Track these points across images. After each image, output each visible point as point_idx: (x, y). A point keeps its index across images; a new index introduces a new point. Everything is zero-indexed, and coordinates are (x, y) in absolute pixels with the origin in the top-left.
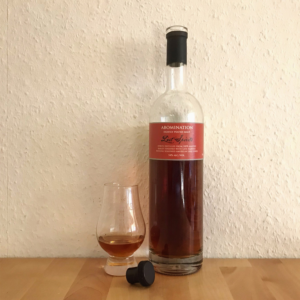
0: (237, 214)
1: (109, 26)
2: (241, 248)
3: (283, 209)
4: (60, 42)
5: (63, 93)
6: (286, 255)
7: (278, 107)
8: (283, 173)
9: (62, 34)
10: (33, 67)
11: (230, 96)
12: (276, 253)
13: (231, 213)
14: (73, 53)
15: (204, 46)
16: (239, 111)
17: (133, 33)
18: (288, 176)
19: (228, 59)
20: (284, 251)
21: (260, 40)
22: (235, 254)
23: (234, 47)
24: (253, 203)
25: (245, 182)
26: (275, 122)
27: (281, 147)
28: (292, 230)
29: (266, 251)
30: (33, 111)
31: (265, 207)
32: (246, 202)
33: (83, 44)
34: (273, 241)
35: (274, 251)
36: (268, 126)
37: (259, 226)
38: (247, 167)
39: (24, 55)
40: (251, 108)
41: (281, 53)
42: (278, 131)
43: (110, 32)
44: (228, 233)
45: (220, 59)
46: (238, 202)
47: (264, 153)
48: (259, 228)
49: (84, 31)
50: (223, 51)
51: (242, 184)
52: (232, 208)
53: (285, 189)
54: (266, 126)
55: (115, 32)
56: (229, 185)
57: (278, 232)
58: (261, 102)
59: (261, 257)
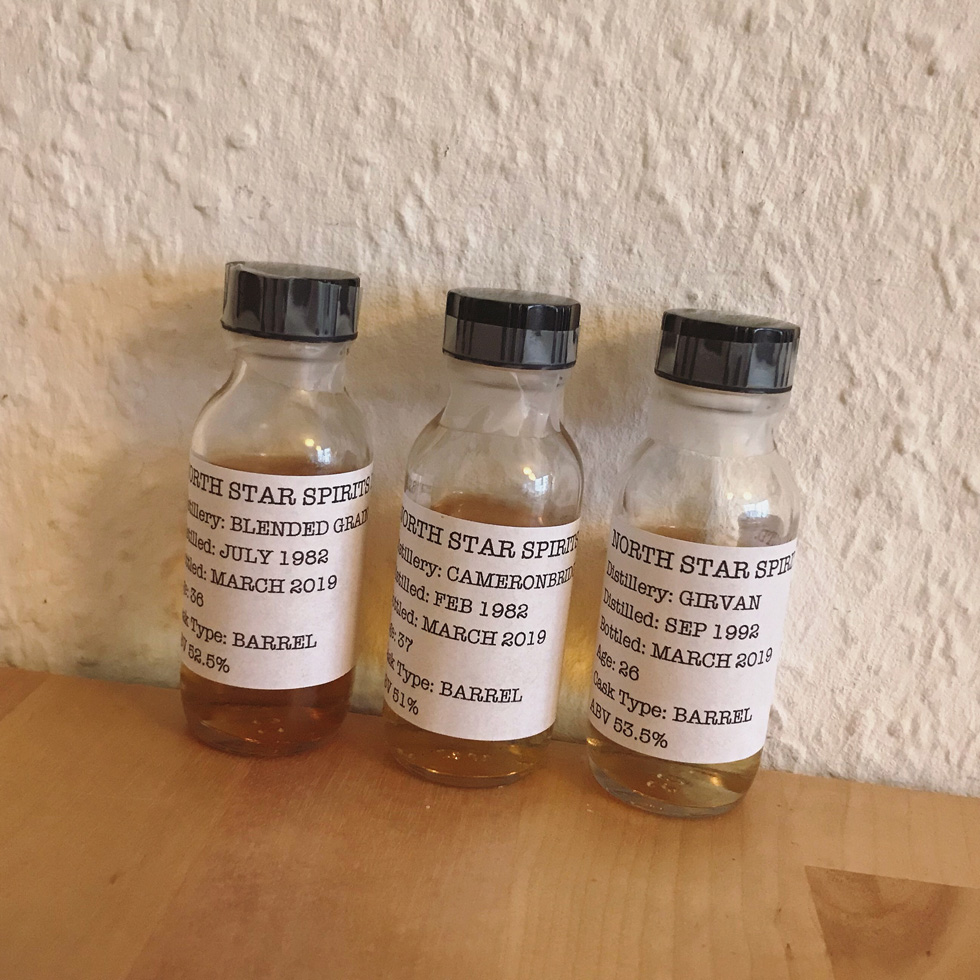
12: (918, 746)
25: (751, 147)
56: (614, 161)
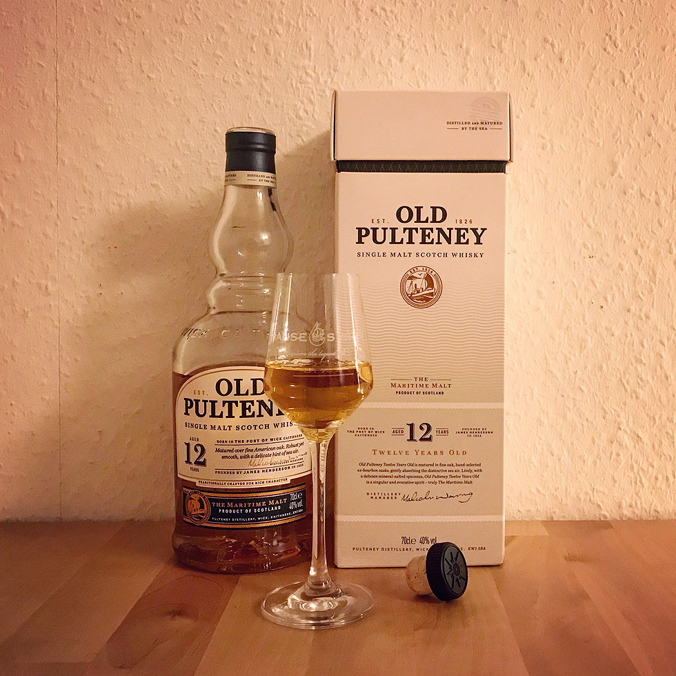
0: (555, 425)
1: (279, 18)
2: (563, 498)
3: (652, 415)
4: (173, 53)
5: (180, 164)
6: (658, 512)
7: (642, 195)
8: (653, 338)
9: (175, 35)
10: (112, 108)
11: (542, 171)
13: (541, 424)
14: (200, 77)
15: (485, 63)
16: (559, 203)
17: (330, 33)
18: (663, 344)
19: (537, 91)
20: (653, 504)
21: (605, 50)
22: (552, 510)
23: (550, 65)
24: (589, 401)
26: (636, 229)
27: (648, 282)
28: (670, 459)
29: (617, 503)
30: (114, 203)
31: (615, 410)
32: (574, 399)
33: (222, 58)
34: (631, 482)
35: (634, 505)
36: (622, 237)
37: (601, 449)
38: (577, 326)
39: (93, 82)
40: (586, 199)
41: (650, 78)
42: (642, 247)
43: (281, 31)
44: (535, 466)
45: (520, 91)
46: (556, 399)
47: (613, 294)
48: (603, 455)
49: (223, 29)
50: (526, 75)
51: (567, 362)
52: (544, 412)
53: (656, 372)
54: (617, 236)
55: (291, 30)
57: (642, 463)
58: (607, 185)
59: (605, 516)
